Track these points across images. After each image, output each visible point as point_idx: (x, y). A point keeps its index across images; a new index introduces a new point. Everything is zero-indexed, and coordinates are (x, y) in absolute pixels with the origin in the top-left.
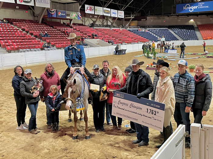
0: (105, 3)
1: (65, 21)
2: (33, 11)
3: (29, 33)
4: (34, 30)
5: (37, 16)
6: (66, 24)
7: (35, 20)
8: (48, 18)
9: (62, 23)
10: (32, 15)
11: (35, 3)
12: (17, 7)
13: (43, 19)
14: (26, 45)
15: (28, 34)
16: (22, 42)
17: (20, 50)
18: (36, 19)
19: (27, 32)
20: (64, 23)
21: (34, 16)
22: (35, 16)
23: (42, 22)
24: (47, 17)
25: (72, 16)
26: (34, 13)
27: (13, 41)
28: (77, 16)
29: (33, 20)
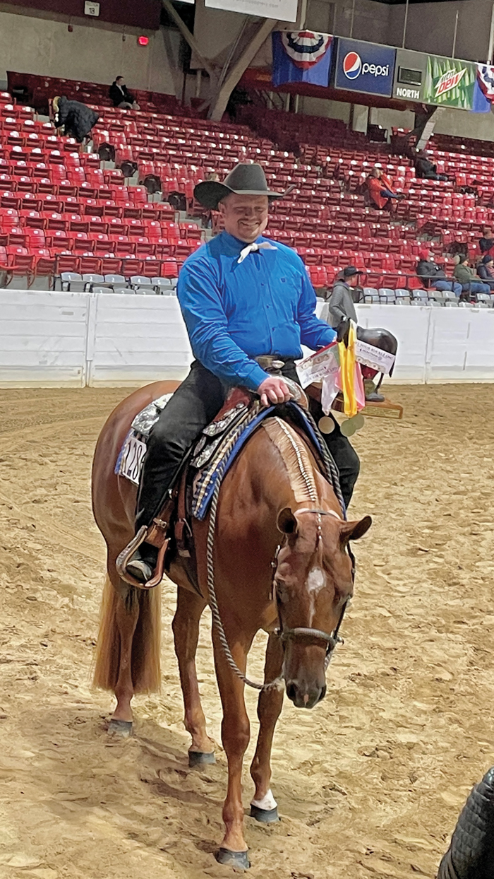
1: (384, 119)
2: (183, 36)
3: (136, 174)
4: (168, 159)
5: (205, 74)
6: (388, 134)
7: (189, 95)
8: (270, 86)
9: (360, 127)
10: (172, 63)
12: (92, 8)
13: (238, 96)
14: (107, 247)
15: (133, 181)
16: (84, 228)
17: (68, 276)
18: (196, 87)
19: (128, 168)
20: (371, 127)
21: (187, 70)
22: (194, 72)
23: (231, 110)
24: (268, 78)
25: (435, 82)
26: (186, 52)
27: (32, 214)
28: (471, 86)
29: (179, 97)
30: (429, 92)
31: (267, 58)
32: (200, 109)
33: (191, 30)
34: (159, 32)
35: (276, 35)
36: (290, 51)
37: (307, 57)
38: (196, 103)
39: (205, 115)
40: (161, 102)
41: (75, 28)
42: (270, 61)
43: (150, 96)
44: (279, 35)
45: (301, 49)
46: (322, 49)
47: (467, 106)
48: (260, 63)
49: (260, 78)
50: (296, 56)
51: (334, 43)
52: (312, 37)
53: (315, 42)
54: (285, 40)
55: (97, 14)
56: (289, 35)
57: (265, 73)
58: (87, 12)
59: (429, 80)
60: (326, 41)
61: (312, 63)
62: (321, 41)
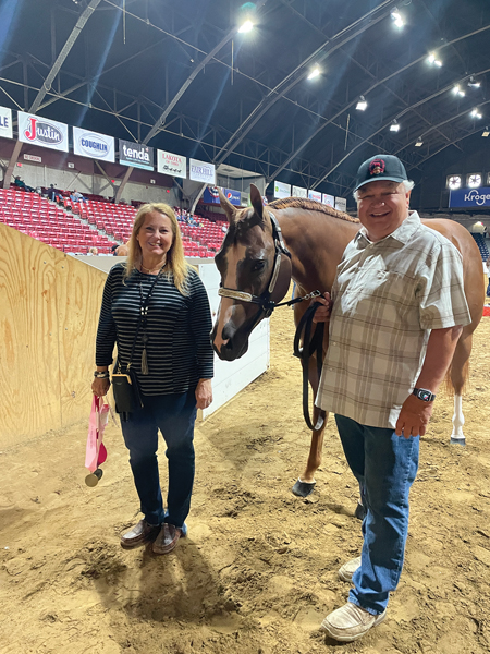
0: (313, 181)
2: (179, 189)
5: (187, 200)
11: (188, 175)
12: (153, 181)
21: (181, 200)
26: (181, 194)
33: (182, 187)
34: (172, 188)
41: (148, 187)
44: (209, 188)
49: (204, 202)
50: (213, 194)
54: (210, 190)
55: (154, 183)
56: (211, 188)
58: (151, 182)
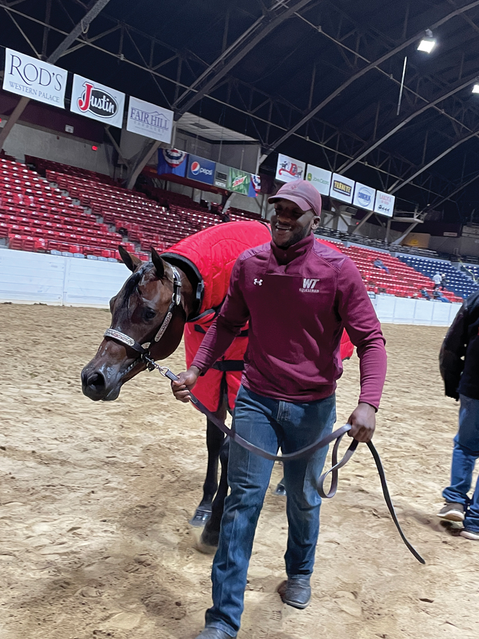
1: (207, 197)
4: (106, 204)
6: (209, 205)
7: (116, 177)
8: (156, 176)
9: (197, 199)
10: (108, 161)
12: (69, 129)
15: (88, 212)
18: (120, 173)
21: (116, 165)
22: (119, 165)
24: (156, 172)
26: (116, 155)
28: (249, 184)
29: (112, 177)
30: (230, 185)
31: (155, 162)
32: (123, 183)
33: (119, 145)
34: (103, 145)
35: (160, 150)
36: (166, 158)
37: (175, 162)
38: (120, 180)
39: (125, 186)
40: (103, 178)
41: (60, 137)
42: (157, 162)
43: (98, 175)
44: (162, 150)
45: (172, 158)
46: (182, 159)
47: (246, 193)
48: (152, 163)
49: (152, 171)
50: (169, 161)
51: (187, 156)
52: (177, 152)
53: (179, 155)
54: (164, 153)
55: (72, 132)
56: (166, 150)
57: (154, 169)
58: (67, 130)
59: (230, 179)
60: (184, 155)
61: (177, 165)
62: (182, 155)
